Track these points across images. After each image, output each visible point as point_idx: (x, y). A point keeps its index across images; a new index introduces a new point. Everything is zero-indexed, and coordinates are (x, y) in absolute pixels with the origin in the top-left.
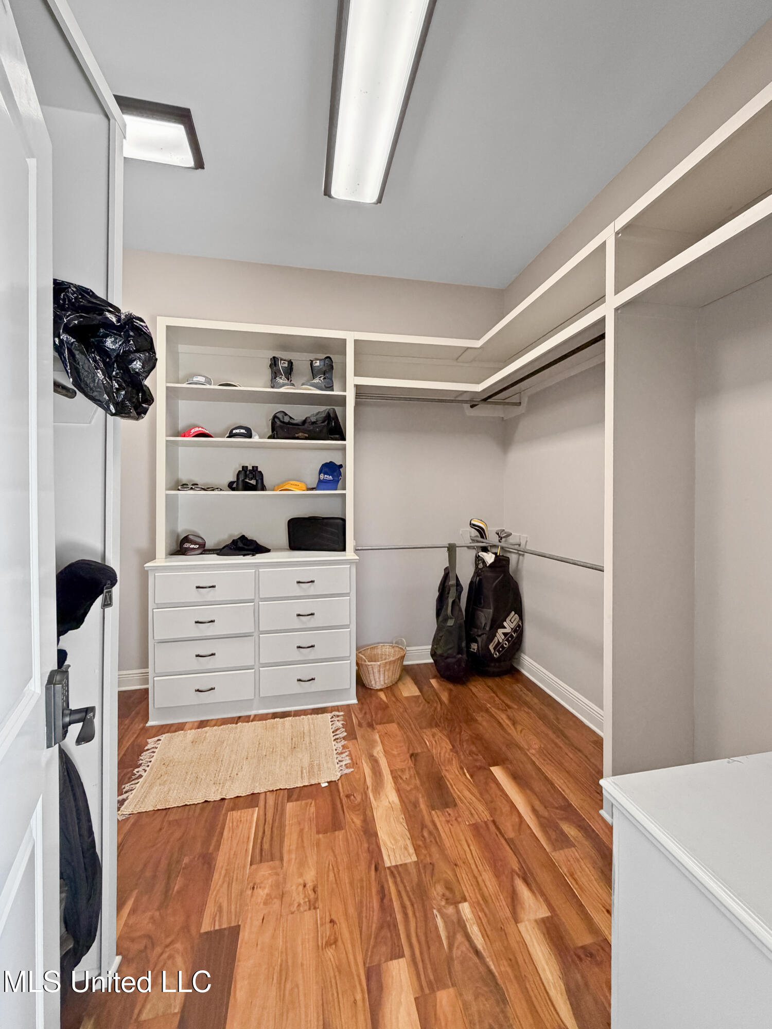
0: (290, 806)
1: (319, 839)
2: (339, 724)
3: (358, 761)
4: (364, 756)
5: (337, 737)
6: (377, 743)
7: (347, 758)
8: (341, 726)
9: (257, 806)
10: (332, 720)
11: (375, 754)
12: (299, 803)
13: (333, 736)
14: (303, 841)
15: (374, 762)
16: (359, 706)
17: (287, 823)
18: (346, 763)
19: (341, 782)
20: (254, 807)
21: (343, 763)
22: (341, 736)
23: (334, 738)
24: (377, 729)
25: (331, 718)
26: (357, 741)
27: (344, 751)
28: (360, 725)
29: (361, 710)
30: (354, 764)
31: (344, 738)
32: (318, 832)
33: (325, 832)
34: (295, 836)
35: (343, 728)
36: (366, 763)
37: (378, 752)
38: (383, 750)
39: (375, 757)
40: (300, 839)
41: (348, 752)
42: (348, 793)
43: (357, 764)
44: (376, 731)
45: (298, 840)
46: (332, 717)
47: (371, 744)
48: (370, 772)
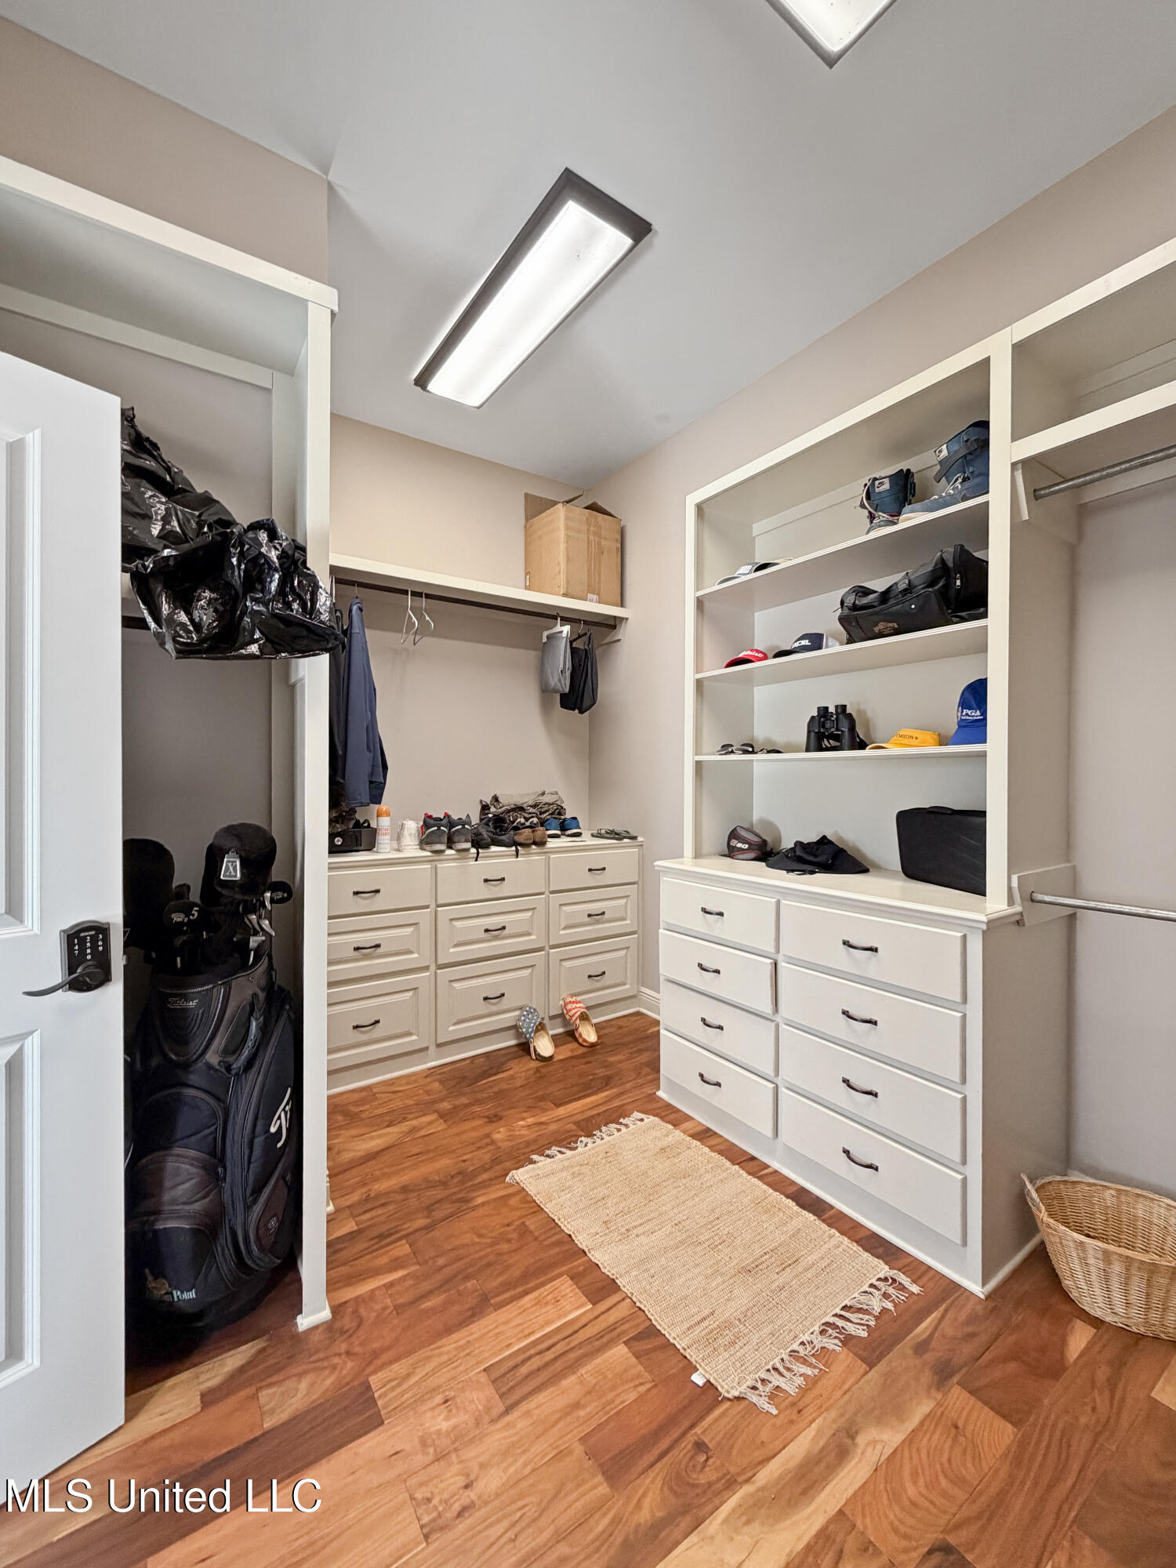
0: (620, 1352)
1: (571, 1452)
2: (876, 1304)
3: (810, 1409)
4: (833, 1414)
5: (840, 1323)
6: (902, 1421)
7: (800, 1381)
8: (877, 1310)
9: (594, 1304)
10: (877, 1283)
11: (861, 1440)
12: (633, 1360)
13: (836, 1315)
14: (557, 1421)
15: (839, 1449)
16: (979, 1308)
17: (583, 1371)
18: (783, 1386)
19: (727, 1410)
20: (589, 1301)
21: (776, 1380)
22: (851, 1329)
23: (832, 1320)
24: (945, 1394)
25: (879, 1279)
26: (866, 1373)
27: (814, 1361)
28: (921, 1348)
29: (972, 1319)
30: (794, 1404)
31: (848, 1340)
32: (583, 1440)
33: (591, 1453)
34: (562, 1402)
35: (877, 1318)
36: (819, 1432)
37: (873, 1443)
38: (888, 1452)
39: (855, 1445)
40: (557, 1416)
41: (816, 1371)
42: (706, 1441)
43: (799, 1412)
44: (939, 1396)
45: (554, 1413)
46: (886, 1279)
47: (888, 1408)
48: (797, 1461)
